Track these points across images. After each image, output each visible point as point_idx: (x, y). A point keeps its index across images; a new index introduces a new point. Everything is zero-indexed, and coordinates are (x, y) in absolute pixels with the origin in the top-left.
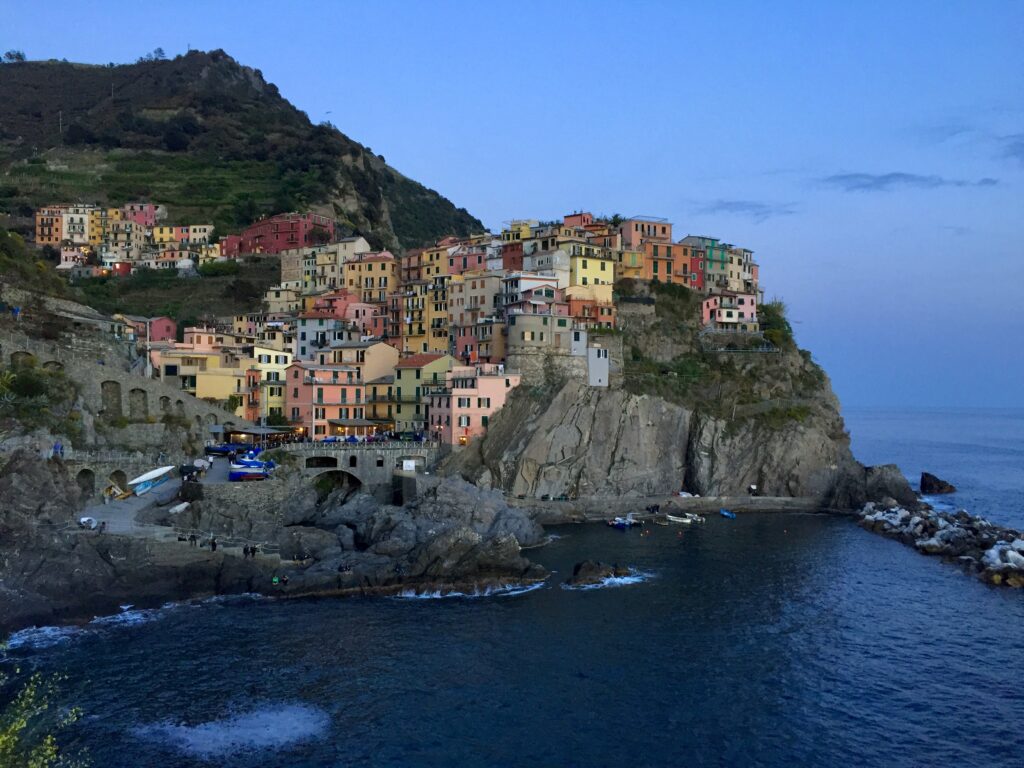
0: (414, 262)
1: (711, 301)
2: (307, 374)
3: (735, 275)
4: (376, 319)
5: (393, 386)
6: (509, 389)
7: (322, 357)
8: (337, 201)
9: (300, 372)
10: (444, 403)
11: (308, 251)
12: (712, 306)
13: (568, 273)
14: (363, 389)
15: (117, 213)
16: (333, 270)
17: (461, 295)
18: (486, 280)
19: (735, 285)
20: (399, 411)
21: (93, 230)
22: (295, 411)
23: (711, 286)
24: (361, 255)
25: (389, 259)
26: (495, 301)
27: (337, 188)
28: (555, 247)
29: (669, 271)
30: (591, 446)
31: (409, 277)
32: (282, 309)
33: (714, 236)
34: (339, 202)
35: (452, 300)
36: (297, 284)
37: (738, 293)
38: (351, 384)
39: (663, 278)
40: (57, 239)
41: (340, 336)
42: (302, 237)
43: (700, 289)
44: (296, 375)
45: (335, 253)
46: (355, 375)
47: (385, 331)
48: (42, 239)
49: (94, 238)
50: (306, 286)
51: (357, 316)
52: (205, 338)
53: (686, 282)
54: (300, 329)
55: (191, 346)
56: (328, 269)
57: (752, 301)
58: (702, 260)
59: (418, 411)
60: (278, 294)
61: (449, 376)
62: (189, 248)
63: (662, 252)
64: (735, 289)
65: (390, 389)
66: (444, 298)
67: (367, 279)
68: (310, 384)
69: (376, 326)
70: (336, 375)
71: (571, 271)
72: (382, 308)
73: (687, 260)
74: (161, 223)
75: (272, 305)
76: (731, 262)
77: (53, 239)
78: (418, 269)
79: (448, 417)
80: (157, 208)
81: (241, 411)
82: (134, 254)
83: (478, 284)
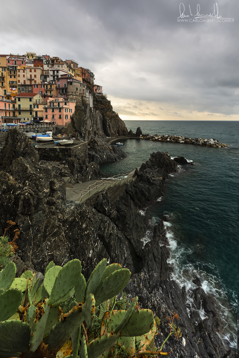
1: (95, 87)
5: (16, 104)
10: (57, 111)
14: (10, 104)
17: (24, 74)
20: (20, 114)
26: (41, 77)
29: (85, 77)
35: (19, 75)
38: (7, 102)
58: (89, 75)
59: (31, 114)
61: (48, 101)
63: (83, 71)
66: (15, 73)
79: (60, 116)
83: (33, 70)
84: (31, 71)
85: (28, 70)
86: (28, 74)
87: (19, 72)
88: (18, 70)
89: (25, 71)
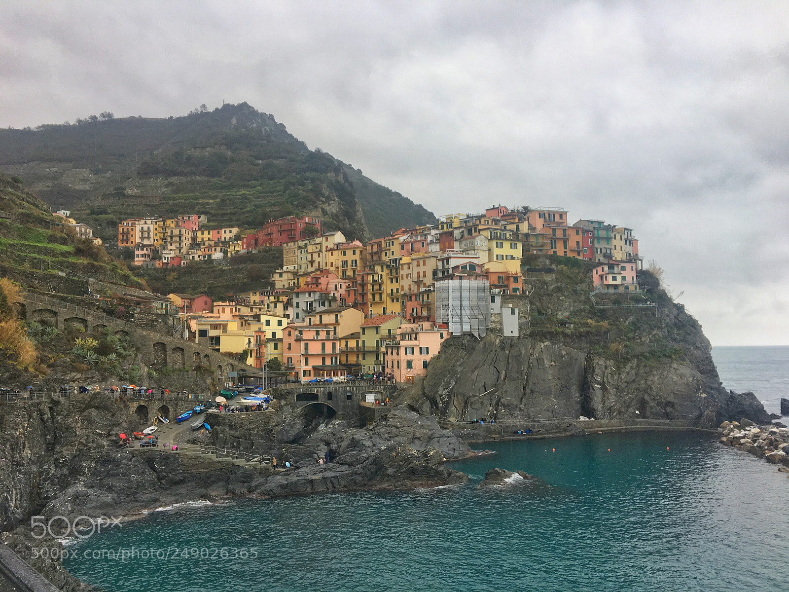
0: (375, 249)
1: (599, 269)
2: (297, 333)
3: (618, 248)
4: (349, 291)
5: (359, 340)
6: (443, 340)
7: (310, 319)
8: (324, 206)
9: (292, 332)
10: (395, 352)
11: (301, 243)
12: (600, 272)
13: (487, 252)
14: (337, 343)
15: (172, 222)
16: (319, 256)
17: (409, 272)
18: (427, 260)
19: (618, 255)
20: (364, 358)
21: (156, 235)
22: (290, 359)
23: (599, 257)
24: (338, 245)
25: (358, 247)
26: (434, 275)
27: (323, 195)
28: (477, 233)
29: (565, 247)
30: (506, 381)
31: (373, 259)
32: (284, 286)
33: (600, 220)
34: (325, 207)
35: (402, 275)
36: (295, 267)
37: (622, 261)
38: (328, 340)
39: (560, 252)
40: (132, 242)
41: (323, 305)
42: (298, 234)
43: (590, 259)
44: (290, 335)
45: (320, 244)
46: (332, 333)
47: (356, 299)
48: (122, 243)
49: (157, 240)
50: (301, 268)
51: (336, 289)
52: (227, 310)
53: (579, 255)
54: (295, 300)
55: (218, 315)
56: (315, 256)
57: (632, 267)
58: (591, 237)
59: (378, 358)
60: (281, 275)
61: (399, 332)
62: (221, 244)
63: (559, 234)
64: (619, 259)
65: (357, 342)
66: (397, 274)
67: (342, 262)
68: (298, 340)
69: (349, 295)
70: (317, 333)
71: (489, 250)
72: (353, 283)
73: (579, 238)
74: (202, 228)
75: (277, 283)
76: (615, 239)
77: (130, 243)
78: (379, 253)
79: (398, 362)
80: (199, 217)
81: (250, 361)
82: (184, 250)
83: (421, 263)
84: (418, 265)
85: (415, 263)
86: (415, 271)
87: (403, 269)
88: (401, 267)
89: (411, 266)
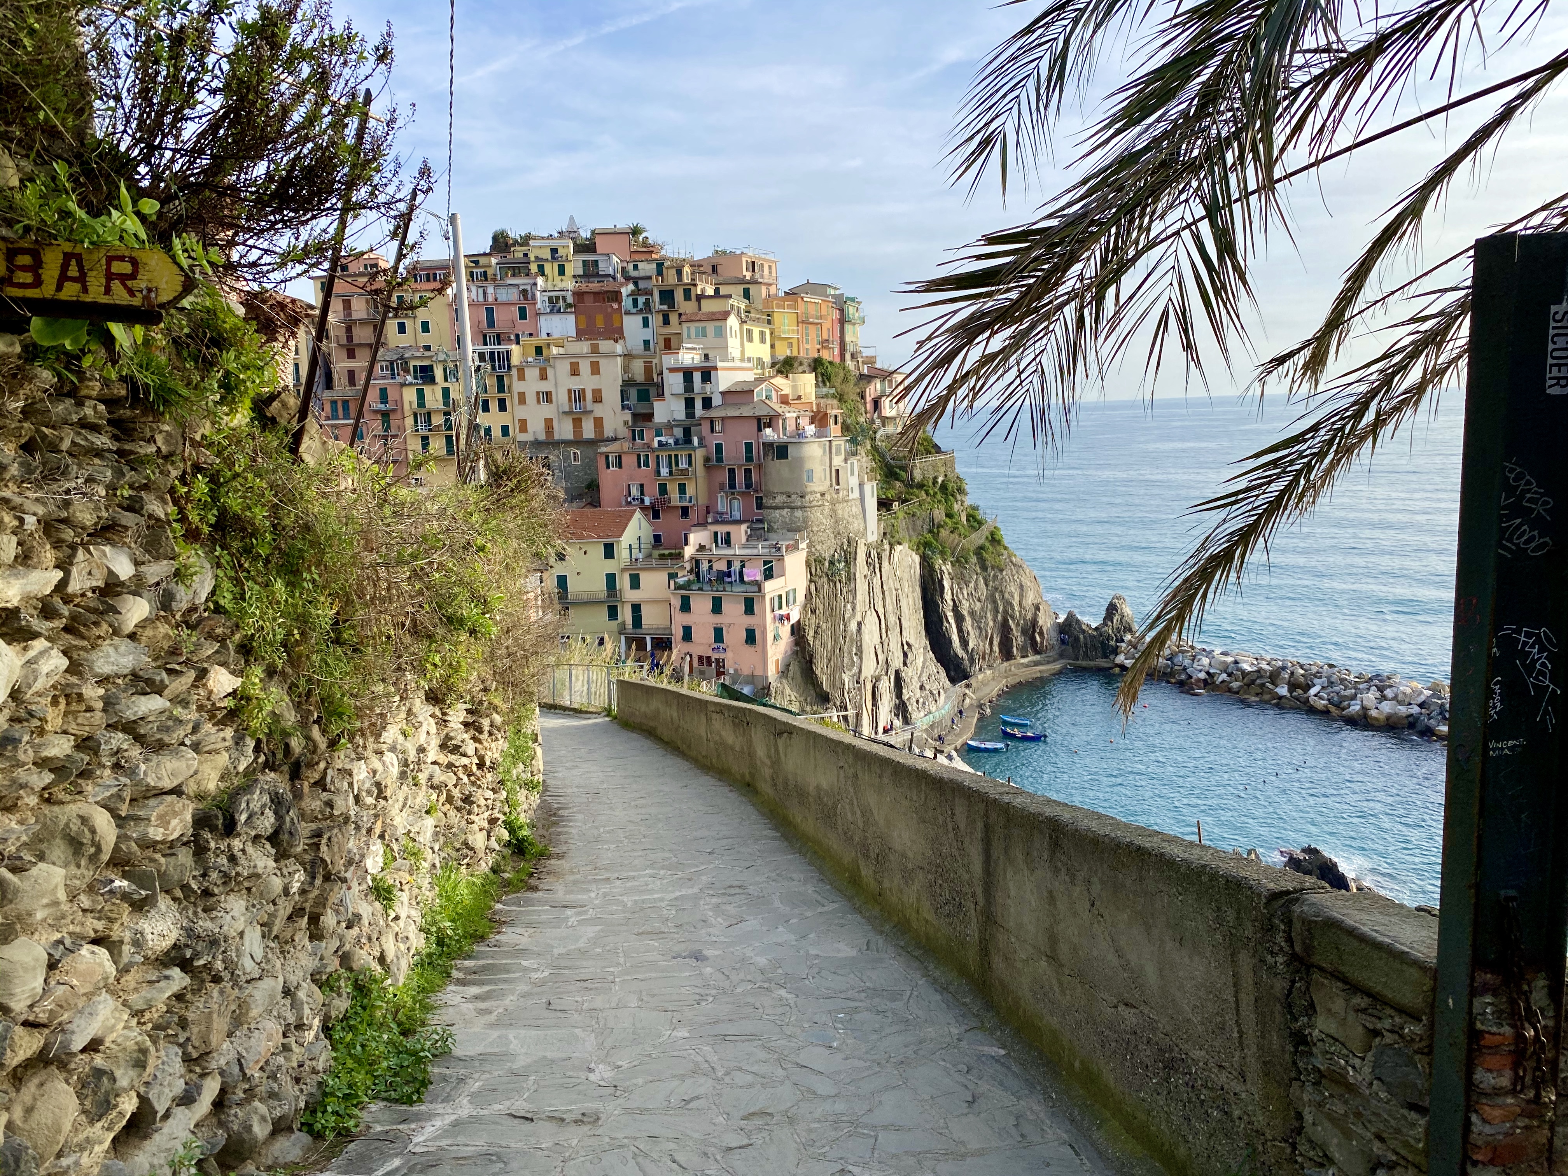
12: (873, 393)
17: (544, 386)
18: (604, 363)
23: (848, 360)
26: (623, 400)
29: (818, 341)
35: (522, 394)
39: (813, 351)
53: (830, 356)
59: (613, 616)
63: (811, 313)
66: (501, 390)
73: (830, 322)
79: (750, 630)
83: (585, 367)
84: (575, 371)
85: (564, 367)
86: (564, 385)
87: (522, 377)
88: (514, 372)
89: (550, 372)
